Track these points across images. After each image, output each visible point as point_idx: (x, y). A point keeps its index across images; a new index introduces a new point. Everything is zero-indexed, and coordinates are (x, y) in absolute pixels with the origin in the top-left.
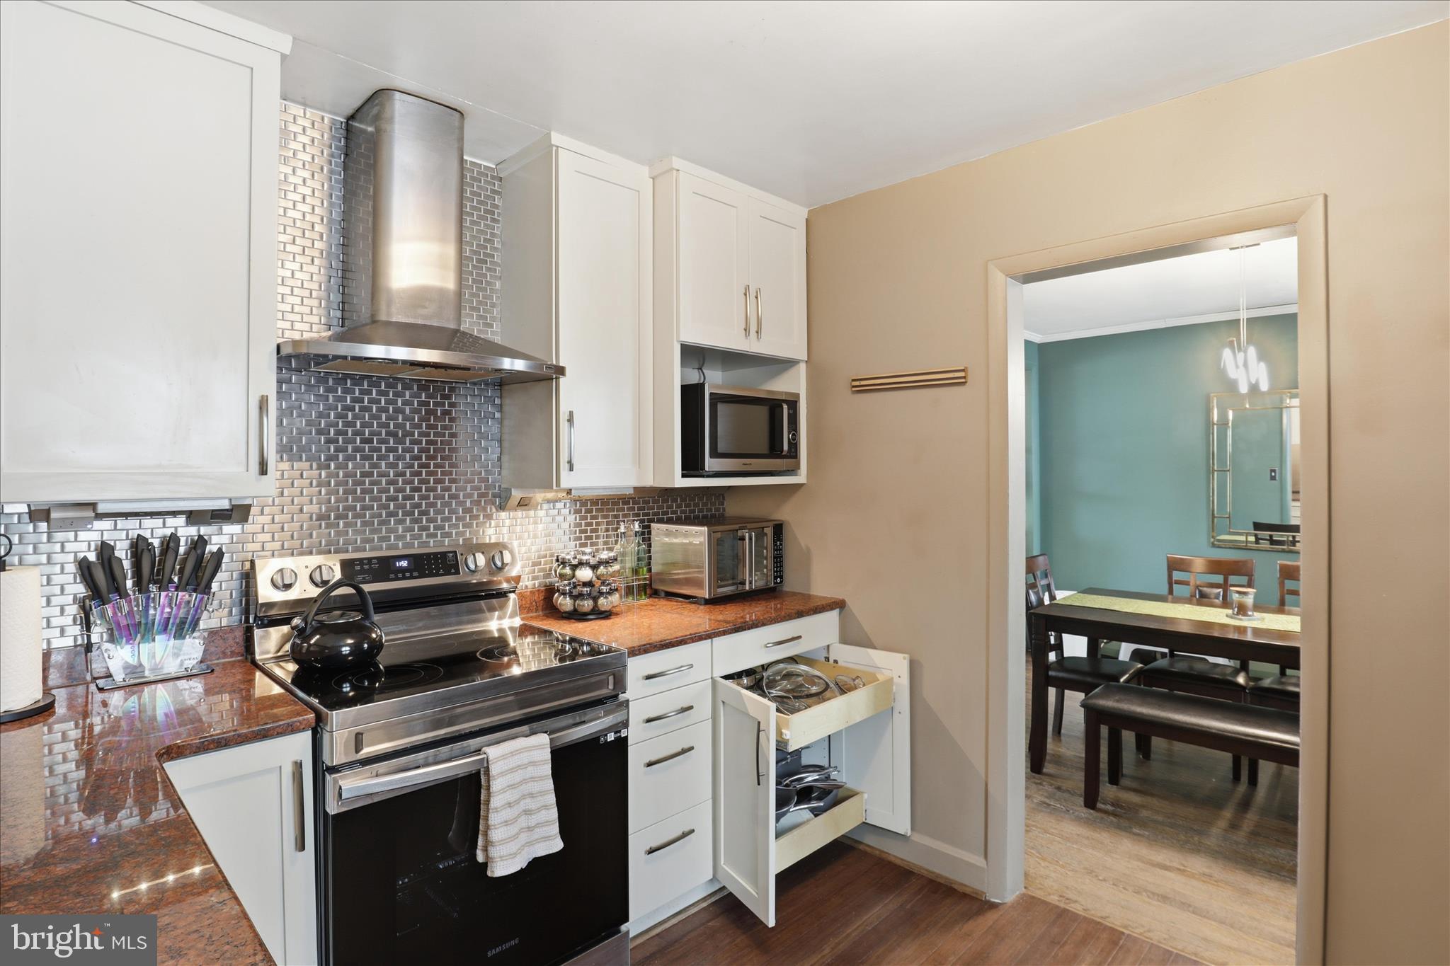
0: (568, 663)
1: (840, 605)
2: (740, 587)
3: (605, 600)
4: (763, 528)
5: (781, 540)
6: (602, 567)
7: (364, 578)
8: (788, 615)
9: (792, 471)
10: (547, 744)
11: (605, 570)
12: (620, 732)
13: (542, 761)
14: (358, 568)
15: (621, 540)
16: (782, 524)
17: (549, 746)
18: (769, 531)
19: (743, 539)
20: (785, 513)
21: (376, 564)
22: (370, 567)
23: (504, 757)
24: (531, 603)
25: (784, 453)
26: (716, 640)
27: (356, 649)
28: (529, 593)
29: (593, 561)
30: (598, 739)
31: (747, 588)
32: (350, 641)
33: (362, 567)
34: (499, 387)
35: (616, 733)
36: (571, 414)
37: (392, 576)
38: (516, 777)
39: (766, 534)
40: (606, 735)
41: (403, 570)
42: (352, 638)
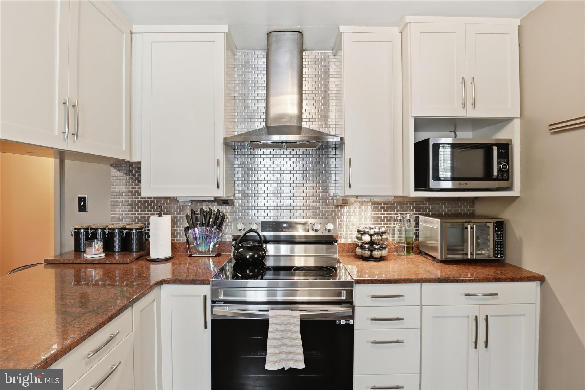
0: (331, 280)
1: (541, 279)
2: (465, 256)
3: (377, 252)
4: (486, 223)
5: (502, 232)
6: (376, 236)
7: (269, 230)
8: (486, 279)
9: (509, 188)
10: (299, 317)
11: (377, 237)
12: (349, 321)
13: (294, 324)
14: (268, 225)
15: (399, 223)
16: (502, 222)
17: (300, 318)
18: (491, 226)
19: (467, 228)
20: (507, 215)
21: (275, 224)
22: (272, 225)
23: (276, 316)
24: (349, 249)
25: (494, 177)
26: (424, 285)
27: (252, 257)
28: (348, 244)
29: (372, 232)
30: (335, 321)
31: (469, 258)
32: (251, 254)
33: (269, 225)
34: (335, 150)
35: (346, 321)
36: (350, 160)
37: (280, 230)
38: (280, 328)
39: (489, 227)
40: (340, 320)
41: (285, 228)
42: (251, 252)
